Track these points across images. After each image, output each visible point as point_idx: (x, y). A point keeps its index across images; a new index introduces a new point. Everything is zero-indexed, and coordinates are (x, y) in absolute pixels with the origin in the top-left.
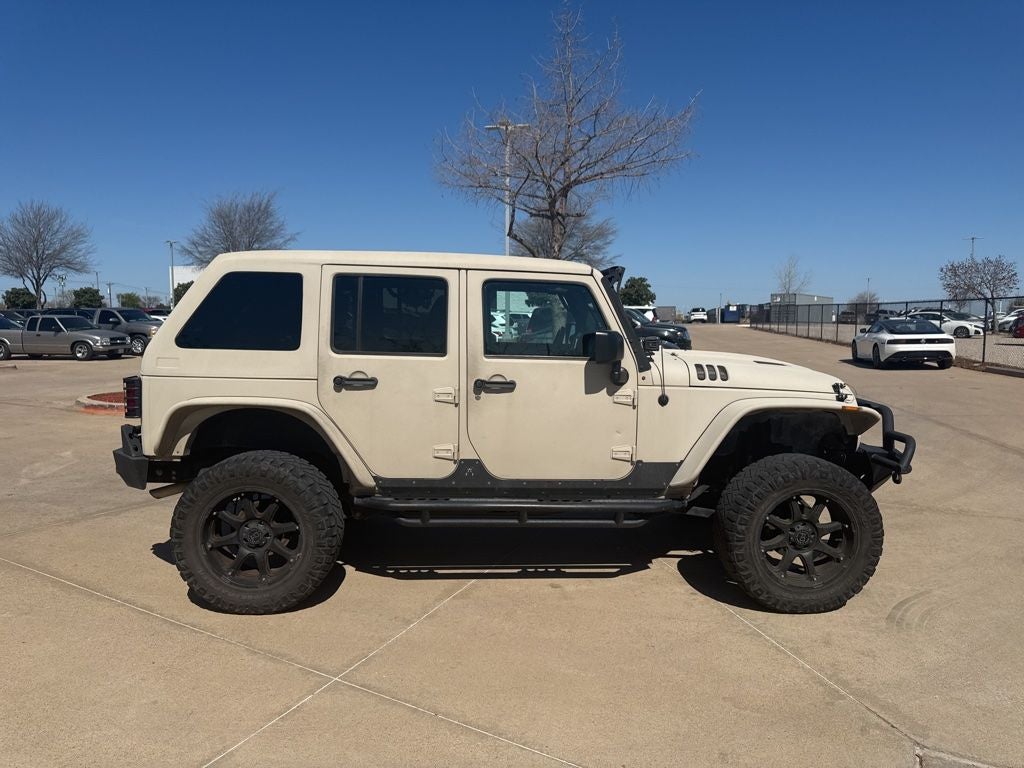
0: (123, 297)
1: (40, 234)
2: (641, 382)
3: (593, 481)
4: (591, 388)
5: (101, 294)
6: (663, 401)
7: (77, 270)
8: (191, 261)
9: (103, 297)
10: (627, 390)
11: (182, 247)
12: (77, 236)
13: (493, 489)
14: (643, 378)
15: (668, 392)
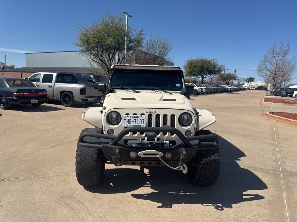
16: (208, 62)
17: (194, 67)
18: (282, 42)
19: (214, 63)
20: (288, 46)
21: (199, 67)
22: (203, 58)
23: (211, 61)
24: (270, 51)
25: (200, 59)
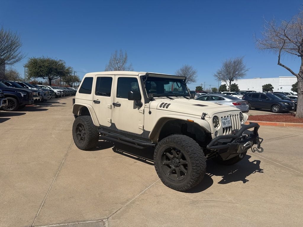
0: (213, 89)
1: (186, 73)
2: (145, 107)
3: (135, 134)
4: (134, 108)
5: (202, 88)
6: (150, 113)
7: (193, 82)
8: (217, 78)
9: (202, 89)
10: (142, 108)
11: (215, 74)
12: (194, 73)
13: (117, 132)
14: (146, 106)
15: (151, 110)
16: (56, 62)
17: (40, 67)
18: (121, 51)
19: (62, 64)
20: (126, 54)
21: (47, 67)
22: (49, 57)
23: (59, 62)
24: (113, 57)
25: (45, 59)
